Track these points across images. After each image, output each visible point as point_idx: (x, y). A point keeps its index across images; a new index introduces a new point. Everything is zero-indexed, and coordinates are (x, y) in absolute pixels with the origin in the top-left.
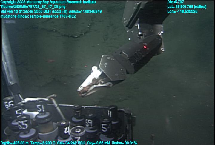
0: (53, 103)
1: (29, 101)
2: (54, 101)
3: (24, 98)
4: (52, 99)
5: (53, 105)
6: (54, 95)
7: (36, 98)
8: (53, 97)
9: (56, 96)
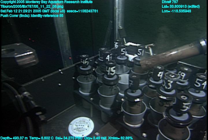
0: (149, 52)
1: (131, 45)
2: (151, 50)
3: (127, 42)
4: (149, 47)
5: (149, 53)
6: (152, 44)
7: (137, 44)
8: (151, 47)
9: (153, 46)
